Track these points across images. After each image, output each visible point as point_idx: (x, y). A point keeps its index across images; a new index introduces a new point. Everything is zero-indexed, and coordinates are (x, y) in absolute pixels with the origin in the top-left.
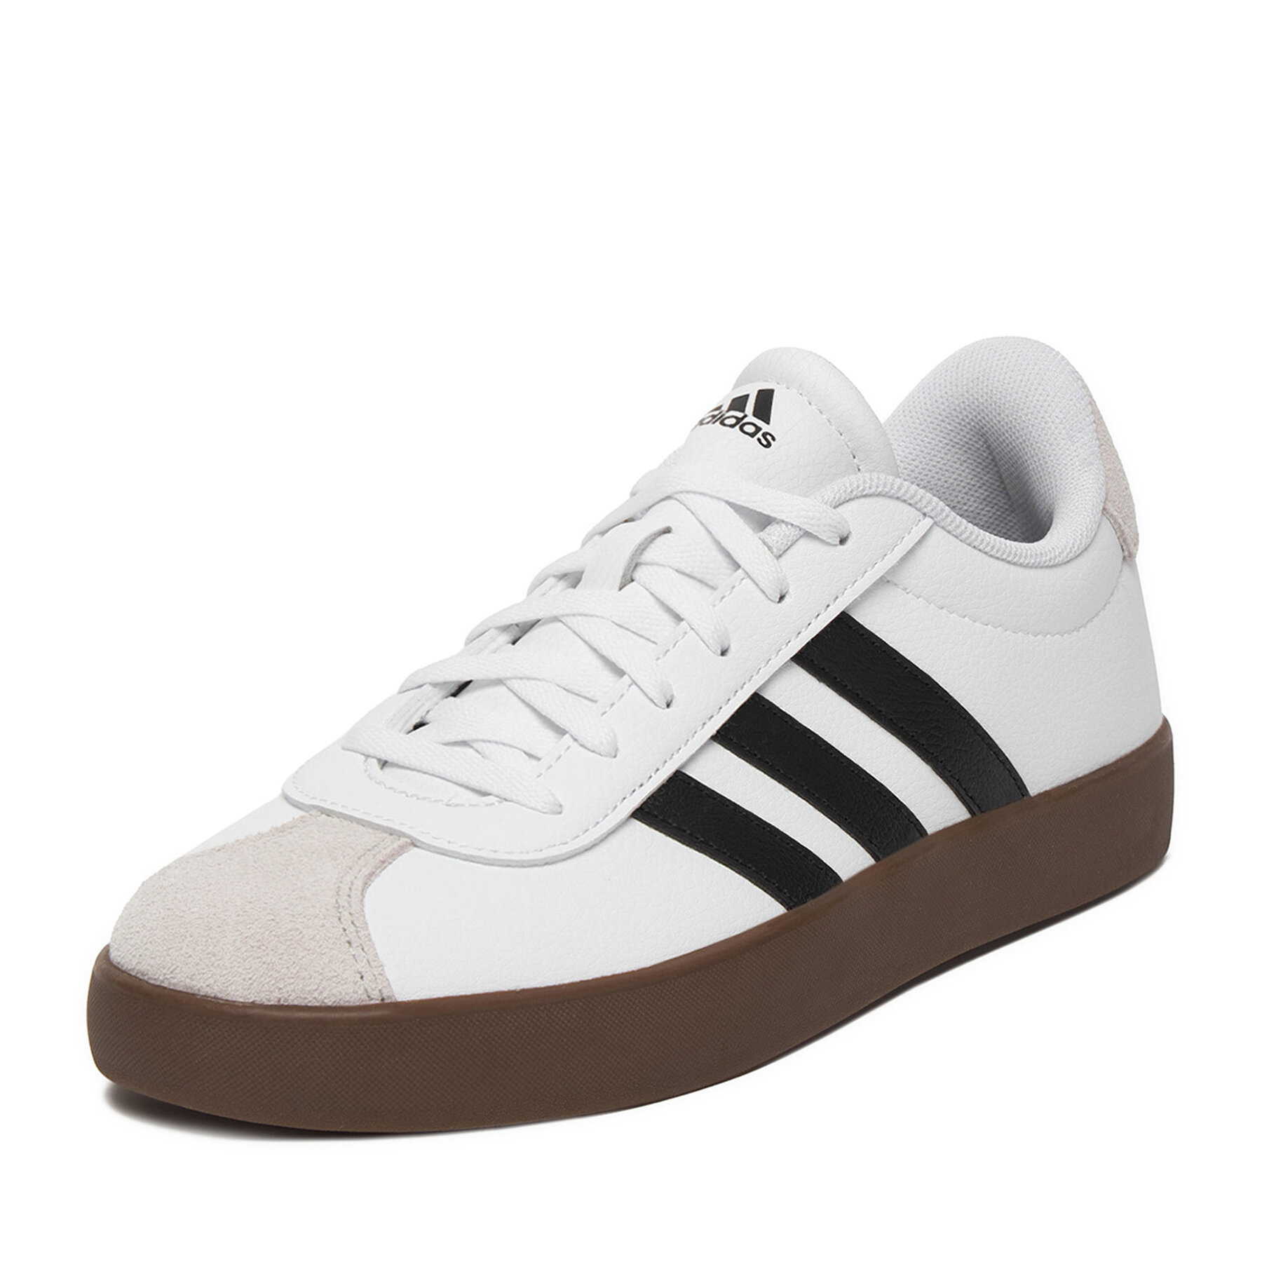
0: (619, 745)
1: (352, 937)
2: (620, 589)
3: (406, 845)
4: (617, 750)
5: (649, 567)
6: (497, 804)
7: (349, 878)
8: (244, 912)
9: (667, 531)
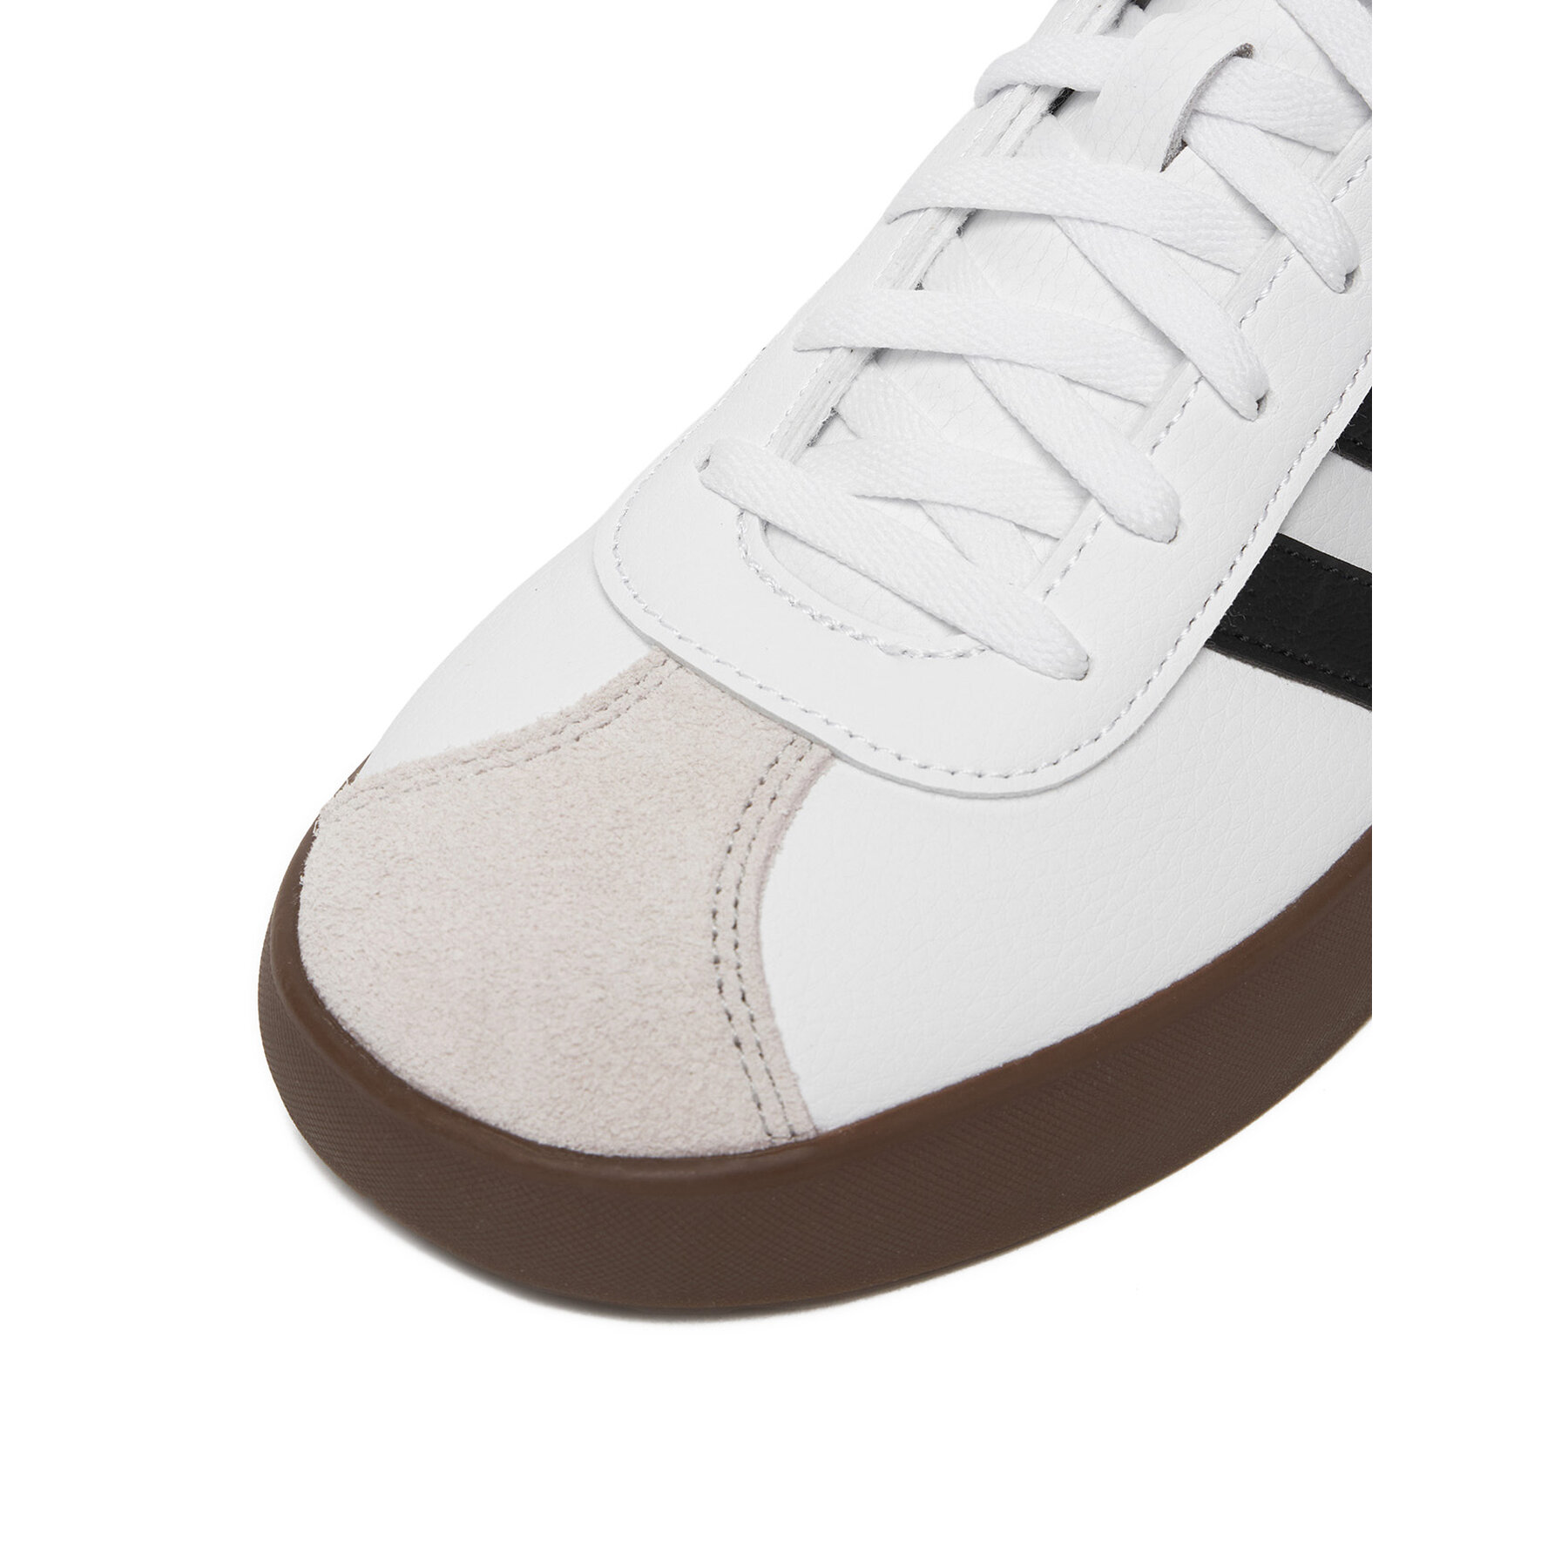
0: (1183, 513)
1: (742, 1030)
2: (1163, 170)
3: (824, 762)
4: (1178, 523)
5: (1214, 121)
6: (975, 653)
7: (731, 873)
8: (549, 976)
9: (1245, 52)
